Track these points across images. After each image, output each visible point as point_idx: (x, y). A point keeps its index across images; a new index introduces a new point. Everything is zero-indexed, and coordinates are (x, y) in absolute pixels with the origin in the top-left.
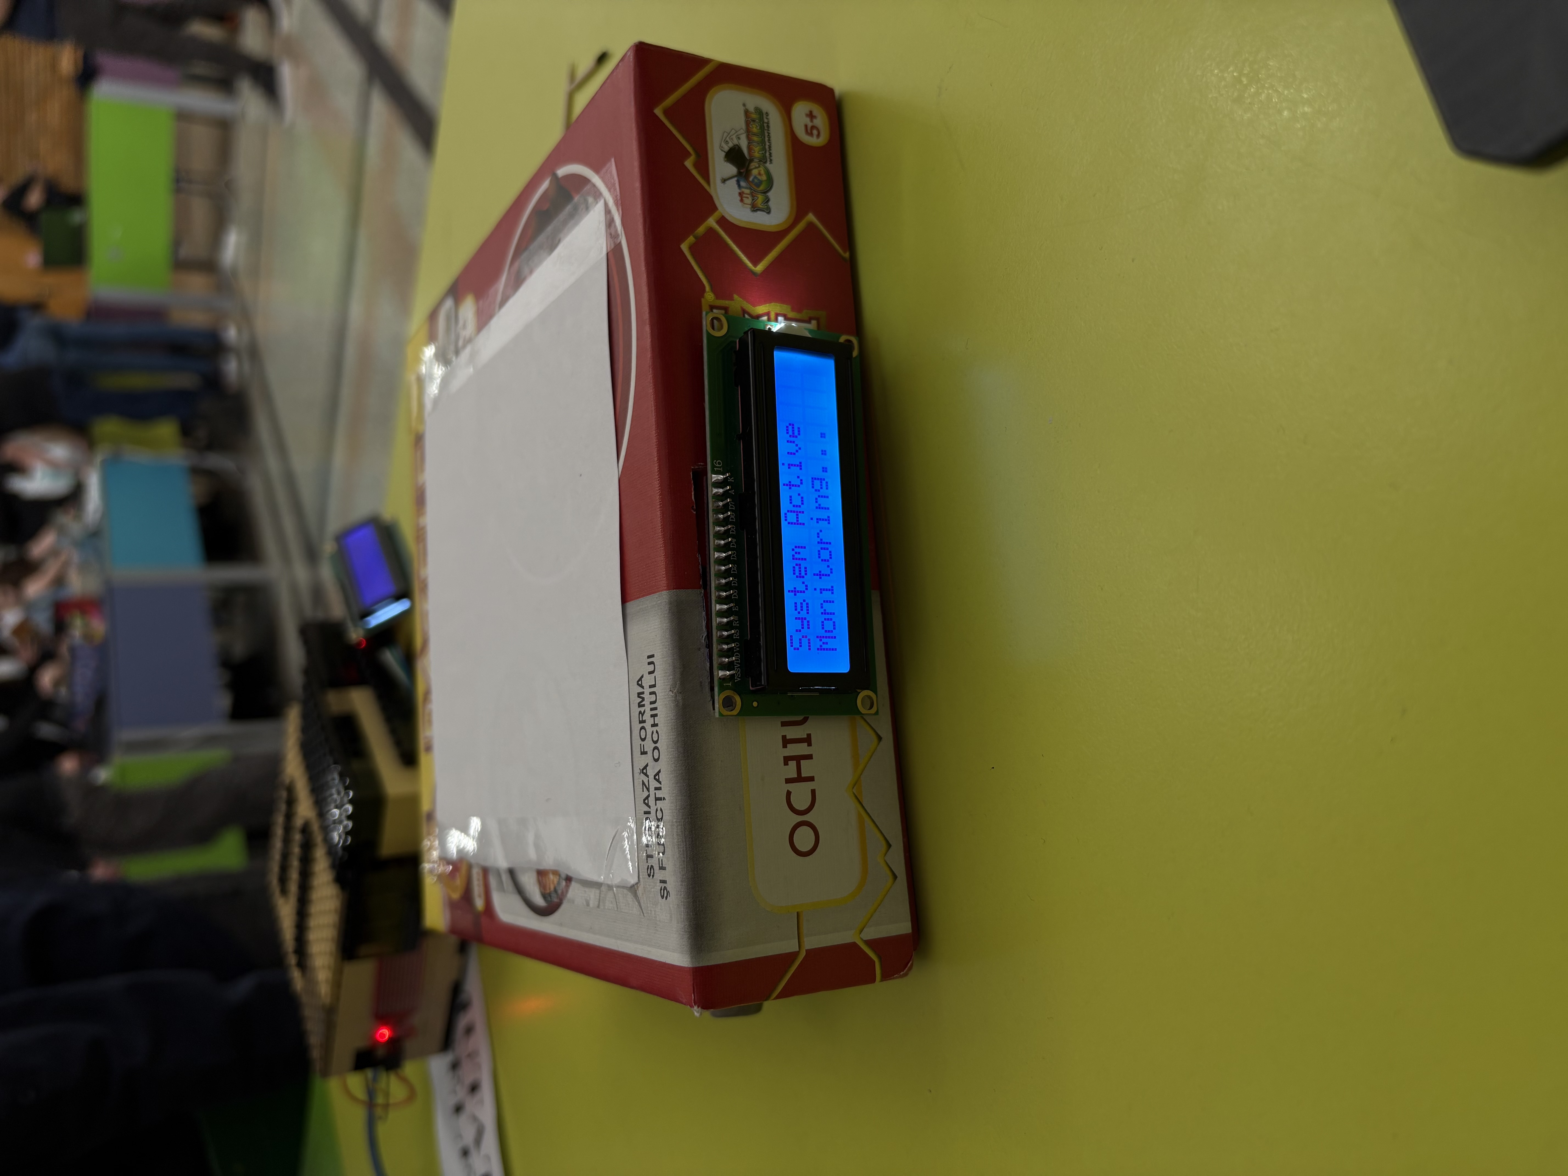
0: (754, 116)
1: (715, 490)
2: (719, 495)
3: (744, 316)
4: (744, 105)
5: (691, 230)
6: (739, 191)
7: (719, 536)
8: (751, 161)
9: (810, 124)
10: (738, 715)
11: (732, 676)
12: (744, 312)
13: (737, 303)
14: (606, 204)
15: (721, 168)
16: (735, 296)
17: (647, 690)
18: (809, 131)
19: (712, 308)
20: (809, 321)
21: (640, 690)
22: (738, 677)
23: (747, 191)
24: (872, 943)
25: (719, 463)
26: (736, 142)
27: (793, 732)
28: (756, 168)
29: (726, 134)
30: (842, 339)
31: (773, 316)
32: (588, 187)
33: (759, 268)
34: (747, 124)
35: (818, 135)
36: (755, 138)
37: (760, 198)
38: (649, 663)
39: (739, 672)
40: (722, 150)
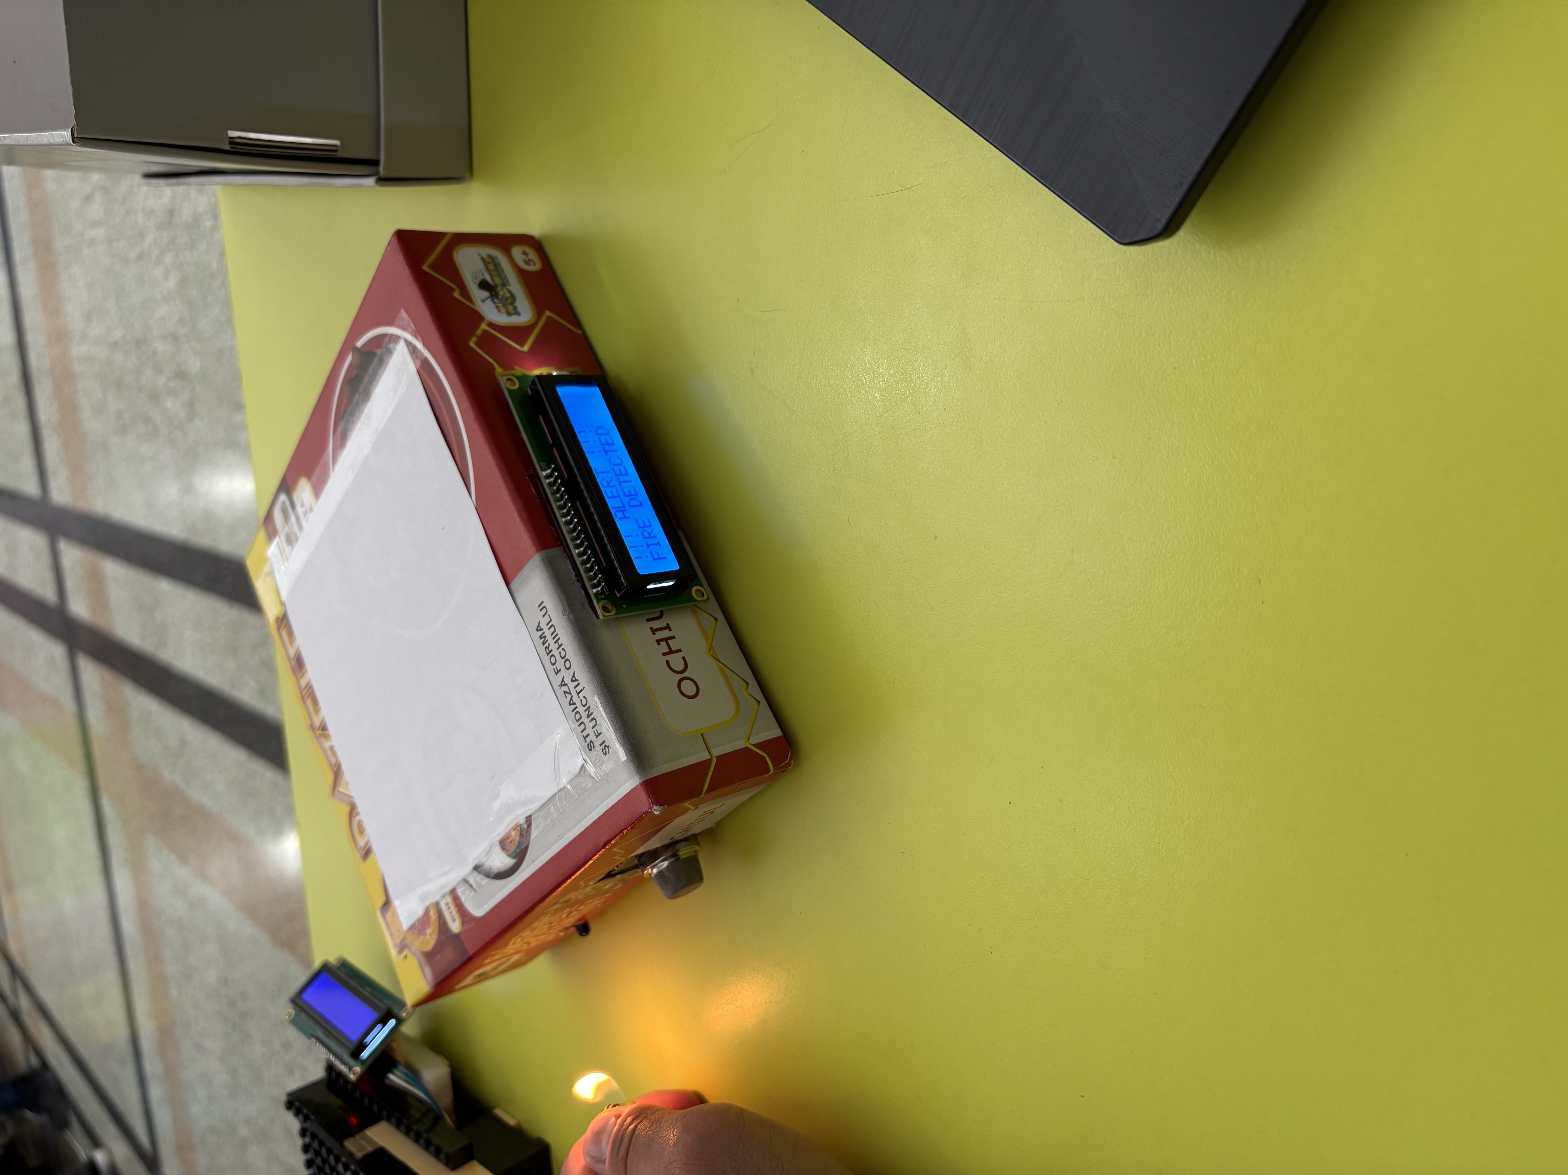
0: (488, 260)
1: (547, 481)
2: (551, 483)
4: (479, 255)
5: (472, 333)
6: (495, 305)
8: (496, 286)
9: (527, 259)
10: (615, 615)
11: (602, 591)
14: (406, 341)
15: (478, 295)
16: (516, 368)
17: (546, 629)
19: (505, 376)
21: (541, 633)
22: (606, 592)
23: (500, 305)
24: (759, 746)
26: (482, 277)
28: (501, 290)
29: (474, 274)
32: (386, 339)
33: (526, 348)
34: (486, 265)
35: (535, 264)
36: (494, 273)
37: (510, 308)
38: (541, 610)
39: (606, 587)
40: (476, 284)
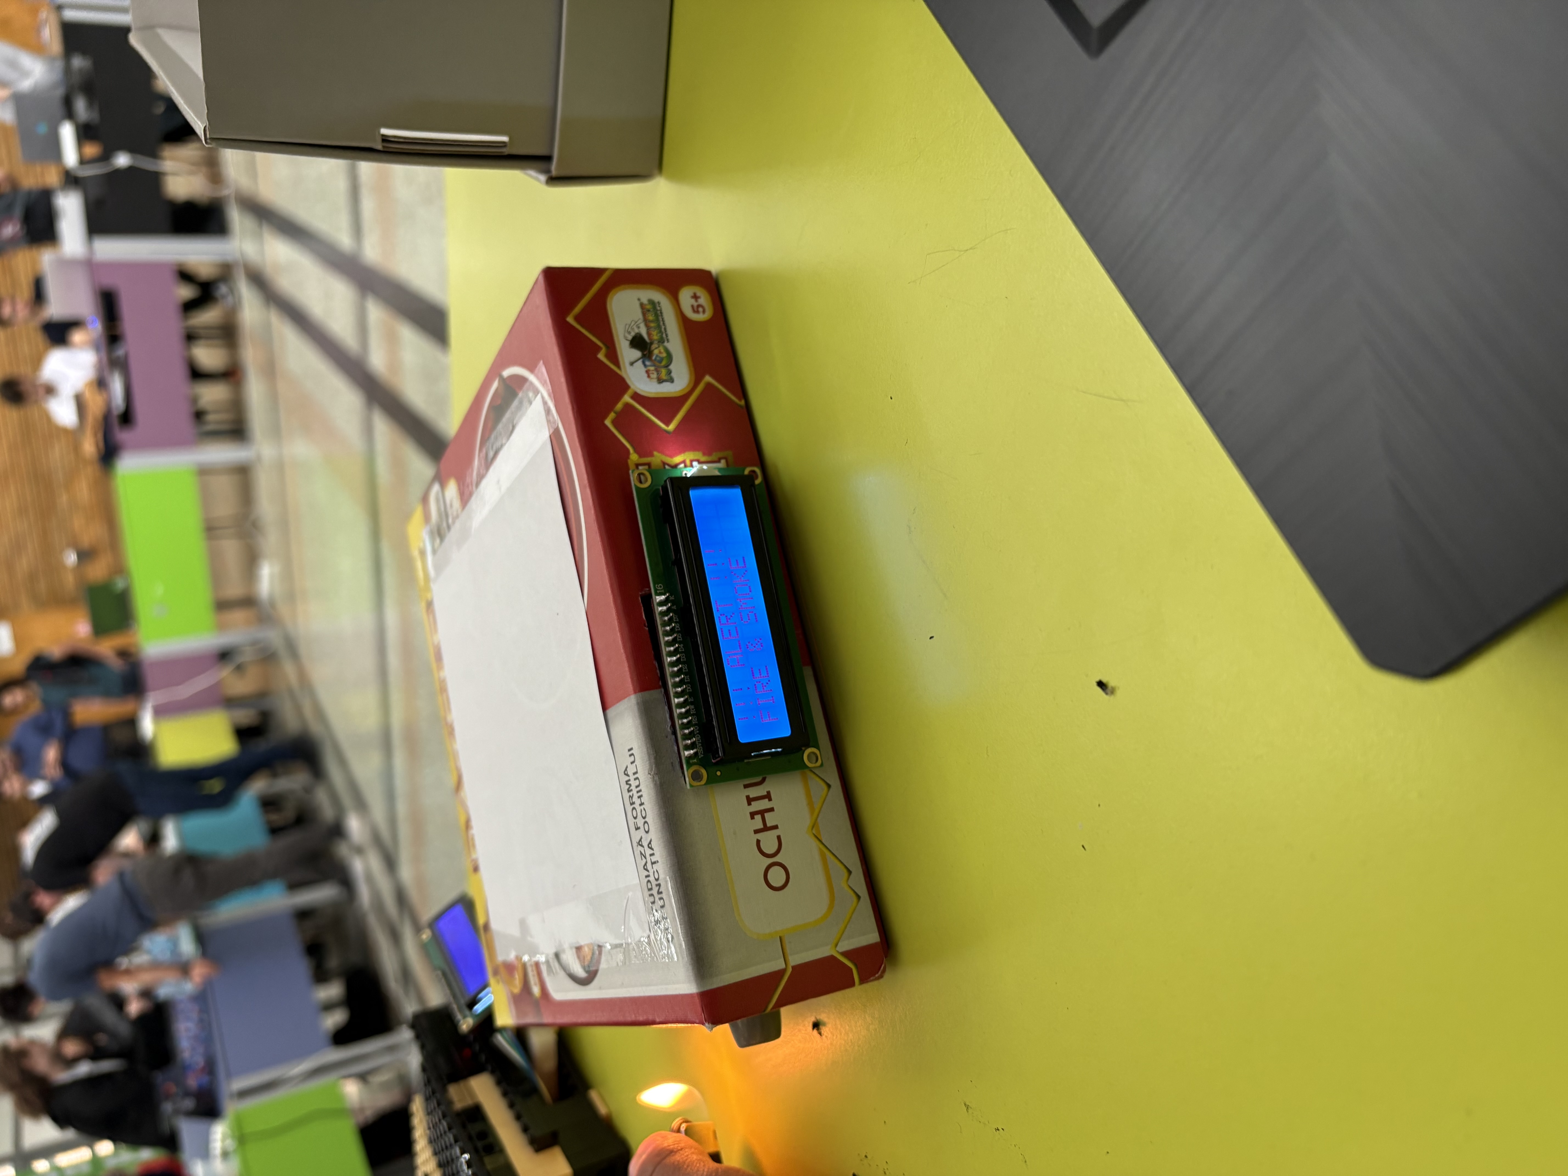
0: (649, 307)
1: (660, 609)
2: (664, 612)
3: (665, 468)
4: (639, 300)
6: (646, 369)
7: (669, 644)
8: (652, 343)
9: (695, 304)
10: (705, 784)
11: (696, 754)
12: (664, 464)
13: (657, 458)
14: (543, 398)
15: (628, 354)
16: (655, 453)
17: (632, 777)
18: (695, 310)
19: (637, 466)
20: (718, 461)
21: (627, 778)
22: (701, 754)
23: (652, 368)
24: (847, 954)
25: (660, 587)
26: (637, 331)
27: (754, 792)
28: (656, 348)
29: (627, 327)
30: (747, 472)
31: (688, 463)
32: (527, 385)
33: (671, 427)
34: (644, 314)
35: (704, 312)
36: (652, 325)
37: (664, 372)
38: (630, 755)
39: (702, 750)
40: (627, 340)
